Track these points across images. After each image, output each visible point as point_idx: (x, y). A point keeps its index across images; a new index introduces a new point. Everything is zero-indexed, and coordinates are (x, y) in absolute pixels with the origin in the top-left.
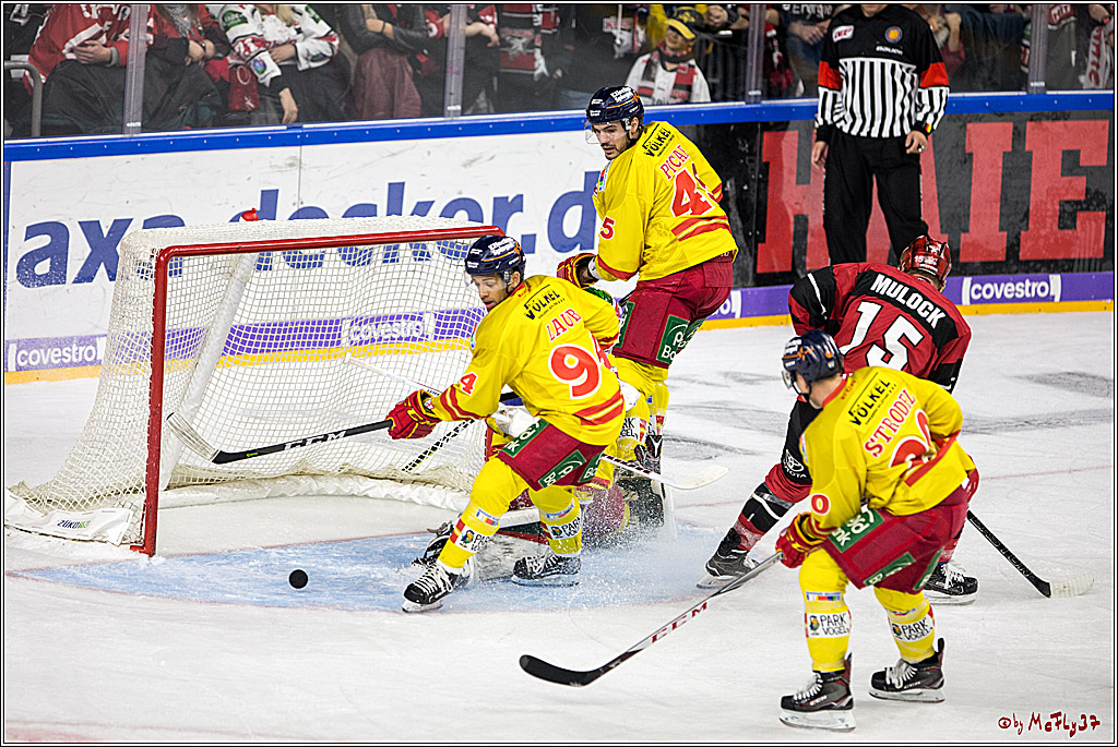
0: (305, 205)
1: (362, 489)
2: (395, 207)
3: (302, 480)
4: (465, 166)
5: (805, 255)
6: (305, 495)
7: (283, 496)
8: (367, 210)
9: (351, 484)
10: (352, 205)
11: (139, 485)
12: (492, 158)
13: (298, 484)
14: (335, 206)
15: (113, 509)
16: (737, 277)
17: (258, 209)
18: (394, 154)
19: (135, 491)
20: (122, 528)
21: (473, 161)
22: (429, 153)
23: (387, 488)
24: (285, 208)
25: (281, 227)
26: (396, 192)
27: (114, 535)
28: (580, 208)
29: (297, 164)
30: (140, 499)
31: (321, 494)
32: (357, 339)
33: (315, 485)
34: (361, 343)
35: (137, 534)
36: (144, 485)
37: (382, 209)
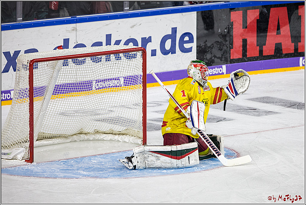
0: (78, 43)
1: (102, 137)
2: (108, 43)
3: (82, 135)
4: (131, 27)
5: (246, 52)
6: (83, 140)
7: (75, 141)
8: (99, 44)
9: (98, 136)
10: (94, 42)
11: (27, 140)
12: (140, 24)
13: (81, 136)
14: (88, 43)
15: (19, 148)
16: (224, 60)
17: (63, 45)
18: (107, 25)
19: (26, 142)
20: (22, 154)
21: (134, 26)
22: (119, 24)
23: (110, 137)
24: (72, 44)
25: (71, 51)
26: (109, 37)
27: (19, 157)
28: (170, 40)
29: (75, 29)
30: (28, 144)
31: (88, 140)
32: (97, 87)
33: (86, 137)
34: (99, 89)
35: (27, 156)
36: (29, 139)
37: (104, 43)
